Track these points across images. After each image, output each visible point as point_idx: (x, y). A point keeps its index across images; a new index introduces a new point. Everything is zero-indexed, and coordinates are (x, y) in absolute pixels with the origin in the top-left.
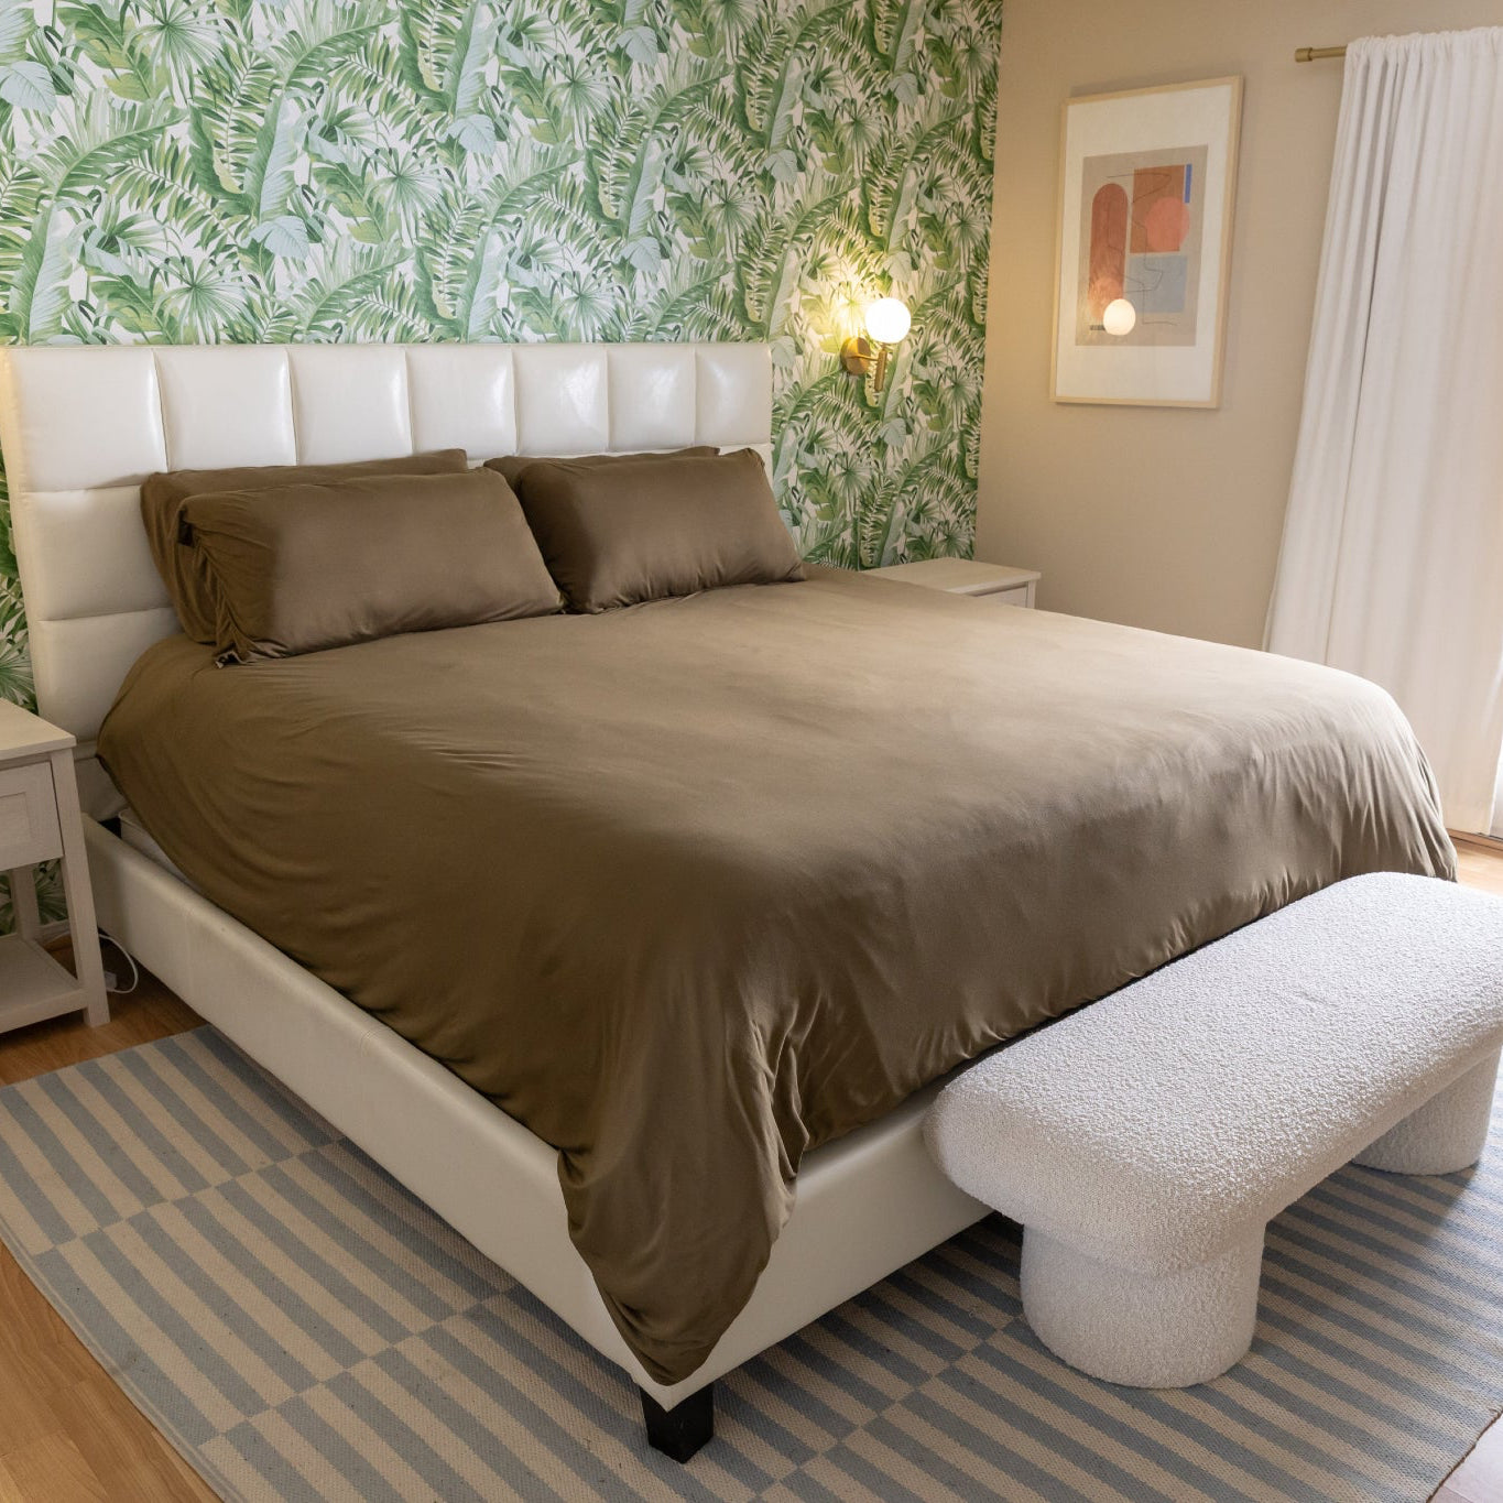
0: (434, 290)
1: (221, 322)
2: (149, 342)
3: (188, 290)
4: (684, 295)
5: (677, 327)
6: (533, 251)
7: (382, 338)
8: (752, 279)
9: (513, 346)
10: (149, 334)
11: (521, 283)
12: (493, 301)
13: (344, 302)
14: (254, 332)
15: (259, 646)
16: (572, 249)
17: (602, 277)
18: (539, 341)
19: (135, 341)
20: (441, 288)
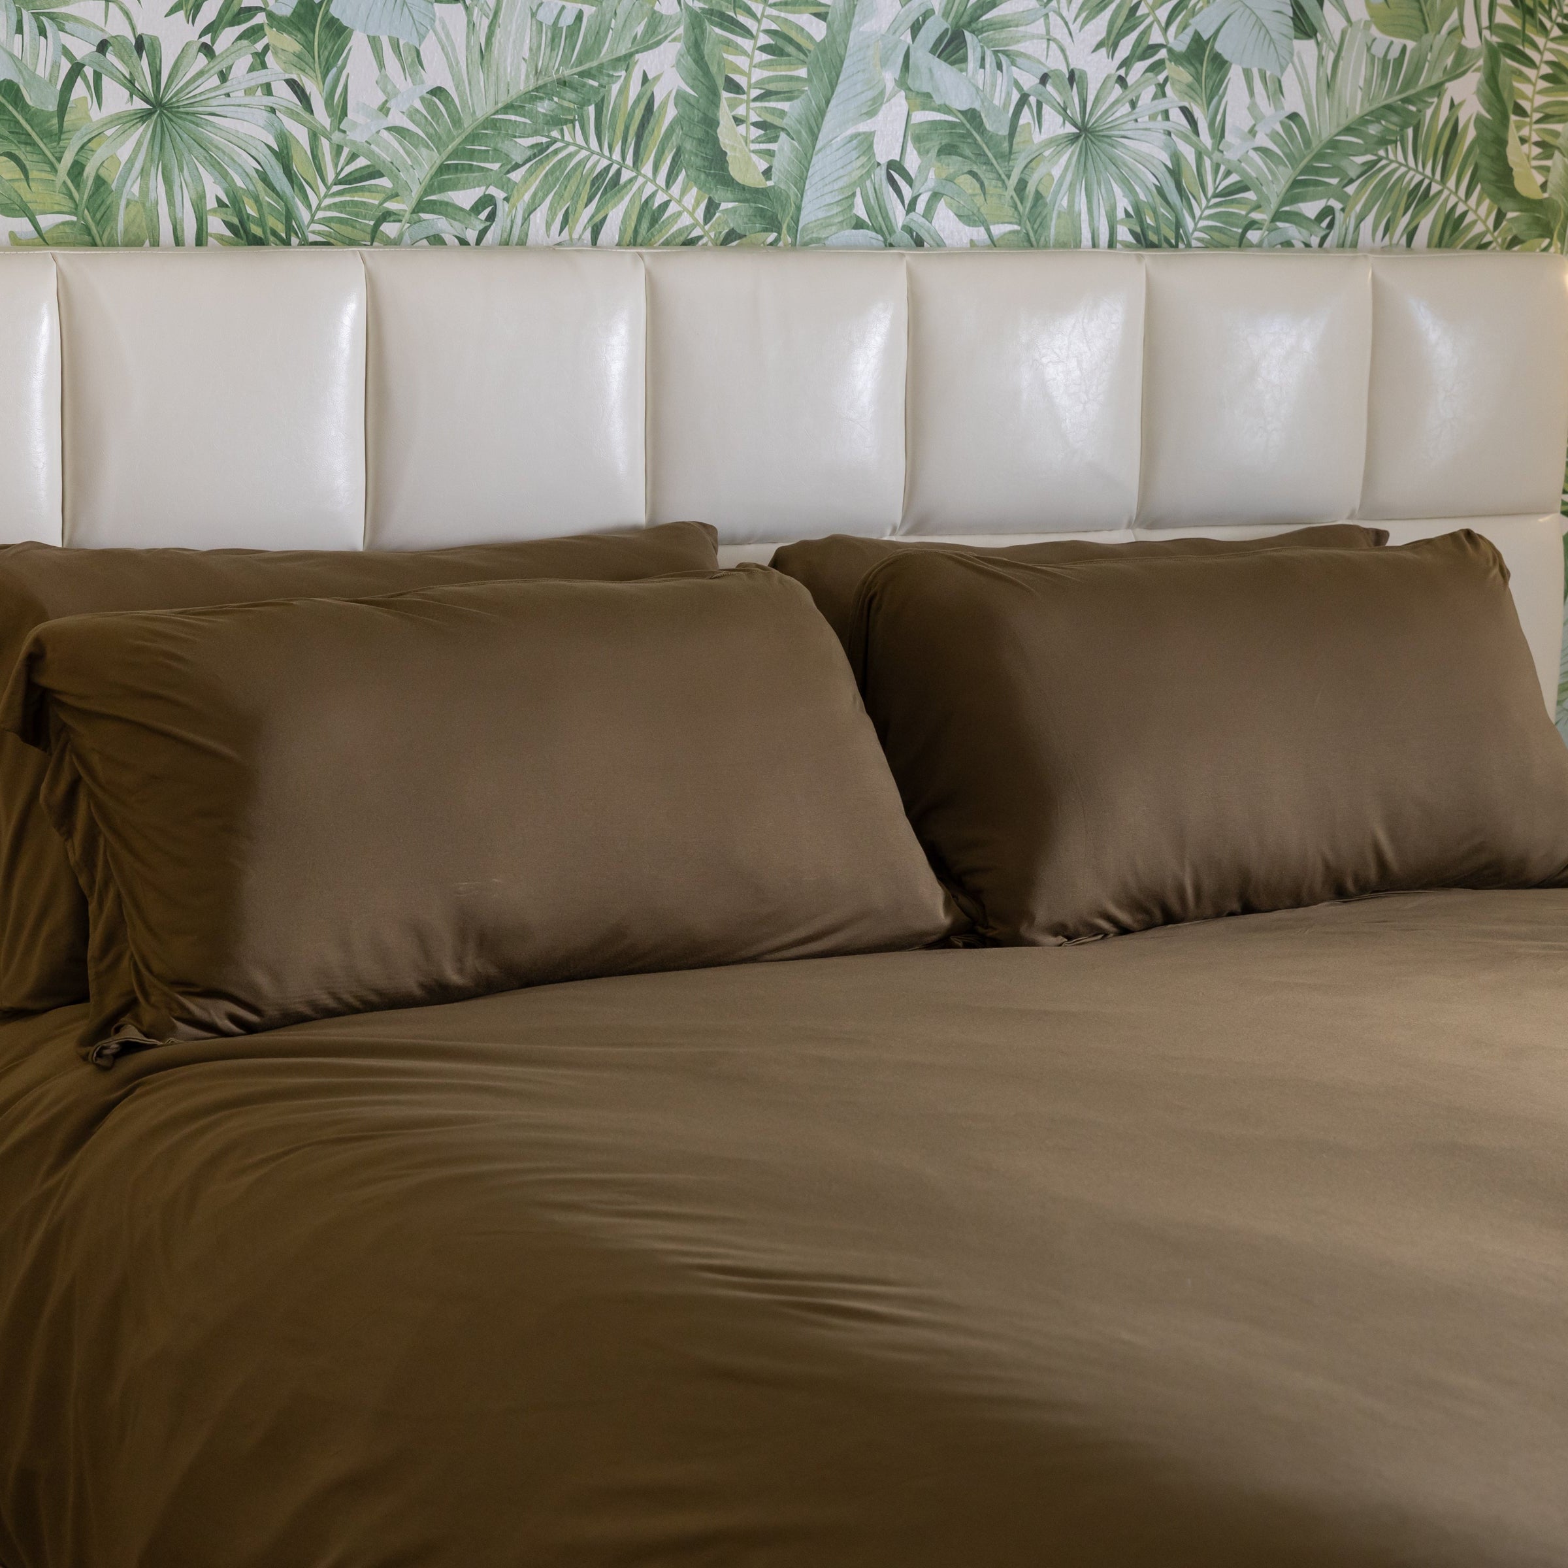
0: (724, 115)
1: (213, 190)
2: (43, 239)
3: (144, 116)
4: (1348, 130)
5: (1328, 211)
6: (974, 18)
7: (588, 235)
8: (1527, 89)
9: (911, 256)
10: (47, 221)
11: (938, 101)
12: (866, 143)
13: (506, 146)
14: (289, 216)
15: (195, 1007)
16: (1069, 15)
17: (1139, 84)
18: (973, 244)
19: (12, 235)
20: (741, 111)
